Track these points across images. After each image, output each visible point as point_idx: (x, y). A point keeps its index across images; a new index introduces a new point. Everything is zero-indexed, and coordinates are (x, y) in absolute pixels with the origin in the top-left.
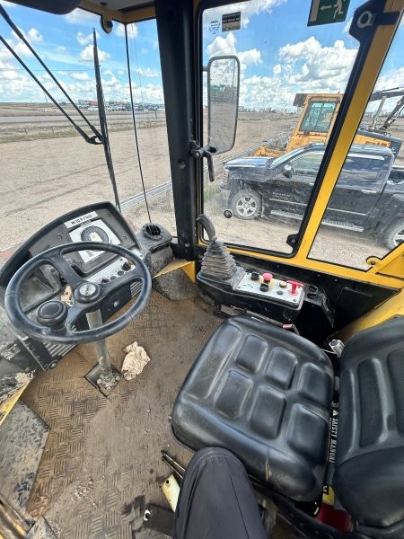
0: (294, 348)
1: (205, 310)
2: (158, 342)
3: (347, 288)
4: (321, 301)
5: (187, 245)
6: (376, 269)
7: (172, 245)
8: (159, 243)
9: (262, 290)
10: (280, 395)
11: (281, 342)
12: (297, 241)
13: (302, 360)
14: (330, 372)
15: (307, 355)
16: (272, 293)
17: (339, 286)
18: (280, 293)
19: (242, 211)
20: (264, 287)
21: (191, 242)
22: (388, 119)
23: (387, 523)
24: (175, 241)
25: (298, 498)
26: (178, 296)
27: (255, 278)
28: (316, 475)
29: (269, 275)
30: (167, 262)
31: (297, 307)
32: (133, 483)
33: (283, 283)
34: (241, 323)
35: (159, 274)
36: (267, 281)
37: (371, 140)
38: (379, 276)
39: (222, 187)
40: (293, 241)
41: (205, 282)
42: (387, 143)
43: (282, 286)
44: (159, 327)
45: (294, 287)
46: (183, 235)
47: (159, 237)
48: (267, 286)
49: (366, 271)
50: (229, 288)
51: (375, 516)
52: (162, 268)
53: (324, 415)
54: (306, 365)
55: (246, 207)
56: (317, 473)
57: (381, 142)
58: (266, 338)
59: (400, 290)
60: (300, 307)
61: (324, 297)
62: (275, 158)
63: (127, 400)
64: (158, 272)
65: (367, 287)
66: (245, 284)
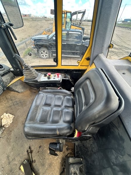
0: (62, 94)
1: (35, 92)
2: (18, 109)
3: (74, 72)
4: (68, 78)
5: (18, 70)
6: (80, 64)
7: (12, 71)
8: (4, 71)
9: (48, 79)
10: (60, 109)
11: (57, 94)
12: (57, 60)
13: (64, 96)
14: (72, 97)
15: (66, 95)
16: (52, 79)
17: (72, 72)
18: (54, 78)
19: (43, 56)
20: (49, 78)
21: (19, 68)
22: (80, 21)
23: (86, 129)
24: (12, 69)
25: (68, 134)
26: (22, 91)
27: (45, 75)
28: (72, 126)
29: (50, 73)
30: (12, 79)
31: (60, 81)
32: (21, 158)
33: (55, 75)
34: (44, 92)
35: (10, 84)
36: (50, 75)
37: (77, 28)
38: (81, 66)
39: (33, 48)
40: (55, 60)
41: (28, 82)
42: (81, 29)
43: (55, 76)
44: (17, 104)
45: (58, 75)
46: (14, 66)
47: (3, 69)
48: (50, 77)
49: (78, 66)
50: (37, 81)
51: (83, 129)
52: (10, 82)
53: (72, 109)
54: (66, 97)
55: (44, 54)
56: (72, 125)
57: (79, 28)
58: (53, 94)
59: (87, 69)
60: (61, 81)
61: (69, 77)
62: (49, 35)
63: (10, 134)
64: (9, 84)
65: (79, 70)
66: (43, 78)
